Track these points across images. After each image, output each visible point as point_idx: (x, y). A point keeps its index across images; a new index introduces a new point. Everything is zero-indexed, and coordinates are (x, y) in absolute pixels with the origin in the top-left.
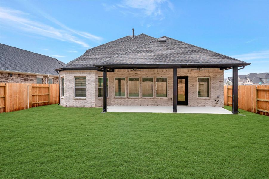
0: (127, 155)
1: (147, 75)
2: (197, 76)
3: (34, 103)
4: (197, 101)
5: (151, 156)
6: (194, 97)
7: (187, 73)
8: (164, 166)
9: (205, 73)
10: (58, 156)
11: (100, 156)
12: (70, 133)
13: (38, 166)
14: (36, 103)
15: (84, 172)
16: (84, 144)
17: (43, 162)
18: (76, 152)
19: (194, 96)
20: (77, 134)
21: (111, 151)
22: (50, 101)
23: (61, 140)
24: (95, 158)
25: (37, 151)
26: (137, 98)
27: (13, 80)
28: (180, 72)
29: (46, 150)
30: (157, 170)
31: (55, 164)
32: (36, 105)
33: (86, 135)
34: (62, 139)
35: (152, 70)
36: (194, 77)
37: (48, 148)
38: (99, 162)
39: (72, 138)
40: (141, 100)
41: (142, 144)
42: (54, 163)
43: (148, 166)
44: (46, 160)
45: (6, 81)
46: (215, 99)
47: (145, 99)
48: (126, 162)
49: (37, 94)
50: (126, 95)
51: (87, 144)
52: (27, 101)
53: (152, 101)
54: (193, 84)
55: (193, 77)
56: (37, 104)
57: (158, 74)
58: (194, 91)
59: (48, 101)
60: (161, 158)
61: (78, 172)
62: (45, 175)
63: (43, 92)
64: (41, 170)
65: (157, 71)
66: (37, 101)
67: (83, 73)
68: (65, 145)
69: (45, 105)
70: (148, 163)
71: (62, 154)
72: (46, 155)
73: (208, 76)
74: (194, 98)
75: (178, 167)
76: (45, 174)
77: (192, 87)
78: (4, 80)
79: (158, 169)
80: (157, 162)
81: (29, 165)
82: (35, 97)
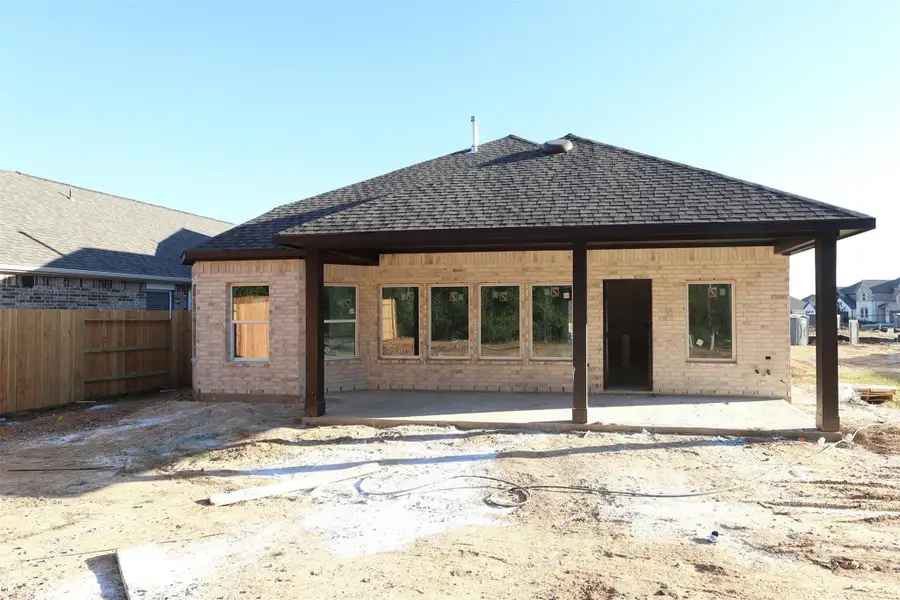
1: (497, 274)
2: (683, 277)
7: (646, 267)
9: (714, 264)
19: (673, 353)
27: (36, 299)
28: (619, 264)
35: (514, 256)
36: (675, 281)
46: (755, 366)
49: (113, 346)
50: (422, 352)
54: (671, 309)
55: (669, 281)
57: (538, 269)
58: (673, 336)
65: (535, 261)
73: (728, 276)
74: (674, 361)
77: (665, 318)
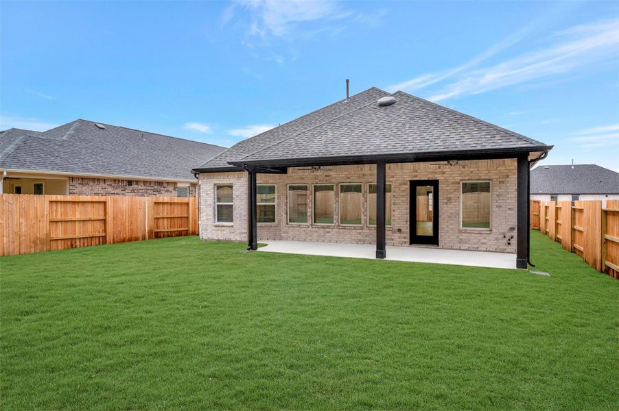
0: (292, 352)
1: (349, 178)
2: (458, 178)
3: (158, 230)
4: (458, 237)
5: (348, 354)
6: (453, 227)
7: (436, 173)
8: (378, 376)
9: (478, 170)
10: (137, 355)
11: (230, 354)
12: (162, 303)
13: (90, 378)
14: (163, 230)
15: (195, 391)
16: (196, 326)
17: (101, 368)
18: (176, 344)
19: (451, 224)
20: (178, 303)
21: (257, 343)
22: (191, 229)
23: (141, 318)
24: (218, 358)
25: (87, 343)
26: (329, 227)
27: (133, 191)
28: (419, 171)
29: (109, 341)
30: (360, 387)
31: (129, 372)
32: (162, 234)
33: (199, 307)
34: (143, 315)
36: (452, 181)
37: (111, 337)
38: (229, 368)
39: (168, 313)
40: (337, 230)
41: (326, 326)
42: (127, 370)
43: (341, 376)
44: (108, 363)
45: (122, 192)
47: (344, 228)
48: (291, 367)
49: (165, 215)
51: (201, 328)
52: (145, 225)
53: (360, 234)
54: (450, 198)
55: (449, 181)
56: (165, 233)
58: (452, 214)
59: (186, 229)
60: (370, 359)
61: (180, 391)
62: (105, 398)
63: (177, 212)
64: (98, 387)
65: (370, 170)
66: (165, 226)
67: (228, 176)
68: (151, 328)
69: (182, 235)
70: (340, 370)
71: (143, 349)
72: (109, 352)
73: (487, 178)
74: (452, 229)
75: (409, 380)
76: (106, 394)
77: (447, 203)
78: (118, 191)
79: (362, 384)
80: (360, 367)
81: (70, 376)
82: (161, 221)
